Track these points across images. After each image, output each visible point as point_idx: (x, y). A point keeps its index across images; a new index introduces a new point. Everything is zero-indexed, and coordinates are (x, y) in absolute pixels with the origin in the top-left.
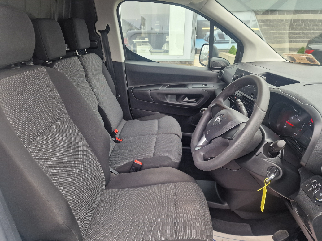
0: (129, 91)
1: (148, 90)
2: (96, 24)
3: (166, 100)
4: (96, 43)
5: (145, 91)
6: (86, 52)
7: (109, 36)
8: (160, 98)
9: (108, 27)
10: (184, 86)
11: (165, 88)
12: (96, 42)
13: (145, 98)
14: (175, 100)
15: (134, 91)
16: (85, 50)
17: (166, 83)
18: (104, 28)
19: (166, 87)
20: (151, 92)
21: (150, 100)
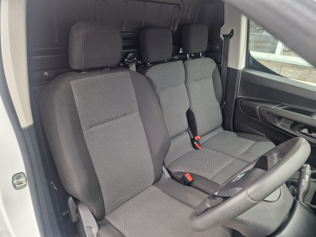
0: (237, 101)
1: (258, 105)
2: (222, 29)
3: (276, 123)
4: (217, 47)
5: (254, 106)
6: (201, 56)
7: (231, 41)
8: (269, 119)
9: (232, 32)
10: (309, 114)
11: (280, 109)
12: (217, 45)
13: (252, 113)
14: (289, 126)
15: (242, 102)
16: (201, 53)
17: (285, 103)
18: (228, 32)
19: (282, 109)
20: (260, 108)
21: (256, 117)
